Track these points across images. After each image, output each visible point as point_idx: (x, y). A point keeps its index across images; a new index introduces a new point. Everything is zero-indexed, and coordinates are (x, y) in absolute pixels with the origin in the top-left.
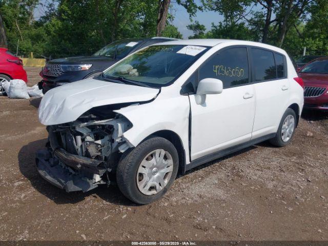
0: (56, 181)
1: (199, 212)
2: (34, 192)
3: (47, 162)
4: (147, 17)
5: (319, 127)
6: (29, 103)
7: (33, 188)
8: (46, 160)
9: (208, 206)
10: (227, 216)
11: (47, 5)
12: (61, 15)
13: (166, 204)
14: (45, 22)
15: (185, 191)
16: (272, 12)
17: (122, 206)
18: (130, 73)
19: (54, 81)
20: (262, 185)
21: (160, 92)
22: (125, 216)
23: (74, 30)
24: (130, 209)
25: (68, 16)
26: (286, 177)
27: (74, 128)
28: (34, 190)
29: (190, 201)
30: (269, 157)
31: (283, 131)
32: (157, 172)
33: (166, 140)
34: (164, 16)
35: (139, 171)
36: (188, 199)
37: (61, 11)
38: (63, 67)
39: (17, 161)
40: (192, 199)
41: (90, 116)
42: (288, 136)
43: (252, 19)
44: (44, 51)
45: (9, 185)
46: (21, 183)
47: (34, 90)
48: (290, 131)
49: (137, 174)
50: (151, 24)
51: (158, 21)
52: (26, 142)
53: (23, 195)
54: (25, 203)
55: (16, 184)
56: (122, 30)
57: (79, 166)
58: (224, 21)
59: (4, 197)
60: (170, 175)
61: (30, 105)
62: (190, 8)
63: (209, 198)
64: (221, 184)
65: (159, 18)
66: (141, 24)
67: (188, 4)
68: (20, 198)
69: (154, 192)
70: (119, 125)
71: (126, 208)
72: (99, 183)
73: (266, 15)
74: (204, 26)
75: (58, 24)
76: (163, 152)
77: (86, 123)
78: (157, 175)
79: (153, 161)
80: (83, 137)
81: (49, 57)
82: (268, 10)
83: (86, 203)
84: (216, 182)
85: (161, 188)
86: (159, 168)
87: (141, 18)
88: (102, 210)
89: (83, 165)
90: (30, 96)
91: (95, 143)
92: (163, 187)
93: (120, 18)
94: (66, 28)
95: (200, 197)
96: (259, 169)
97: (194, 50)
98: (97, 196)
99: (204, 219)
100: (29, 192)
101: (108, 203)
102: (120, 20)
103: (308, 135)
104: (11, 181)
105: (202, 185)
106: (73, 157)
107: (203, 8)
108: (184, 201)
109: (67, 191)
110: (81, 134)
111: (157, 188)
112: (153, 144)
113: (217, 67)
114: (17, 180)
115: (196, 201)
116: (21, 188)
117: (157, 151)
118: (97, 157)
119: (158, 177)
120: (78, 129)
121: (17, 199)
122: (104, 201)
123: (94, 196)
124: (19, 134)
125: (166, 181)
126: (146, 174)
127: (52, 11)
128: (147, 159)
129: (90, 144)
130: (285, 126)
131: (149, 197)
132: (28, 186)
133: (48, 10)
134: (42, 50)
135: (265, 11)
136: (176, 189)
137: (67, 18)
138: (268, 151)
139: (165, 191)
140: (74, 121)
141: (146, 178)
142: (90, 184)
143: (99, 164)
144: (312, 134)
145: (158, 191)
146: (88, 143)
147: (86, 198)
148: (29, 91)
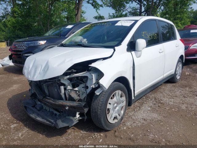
0: (46, 121)
1: (149, 131)
2: (27, 131)
3: (34, 108)
4: (69, 13)
5: (188, 69)
6: (3, 70)
7: (26, 128)
8: (33, 107)
9: (152, 126)
10: (168, 131)
11: (3, 8)
12: (13, 14)
13: (125, 128)
14: (3, 20)
15: (133, 117)
16: (142, 7)
17: (96, 134)
18: (83, 41)
19: (21, 53)
20: (179, 108)
21: (115, 50)
22: (101, 140)
23: (23, 23)
24: (103, 135)
25: (18, 14)
26: (189, 101)
27: (60, 80)
28: (27, 129)
29: (139, 124)
30: (172, 89)
31: (177, 73)
32: (117, 107)
33: (121, 84)
34: (79, 12)
35: (108, 107)
36: (137, 122)
37: (13, 12)
38: (27, 44)
39: (8, 110)
40: (140, 122)
41: (72, 71)
42: (179, 76)
43: (130, 11)
44: (4, 38)
45: (7, 128)
46: (15, 125)
47: (4, 62)
48: (180, 72)
49: (106, 109)
50: (71, 17)
51: (76, 15)
52: (10, 96)
53: (20, 134)
54: (24, 140)
55: (12, 126)
56: (54, 21)
57: (67, 108)
58: (116, 13)
59: (5, 137)
60: (124, 107)
61: (4, 71)
62: (95, 5)
63: (150, 120)
64: (153, 110)
65: (76, 13)
66: (65, 17)
67: (94, 3)
68: (18, 137)
69: (116, 121)
70: (93, 75)
71: (99, 134)
72: (78, 119)
73: (139, 8)
74: (104, 17)
75: (12, 20)
76: (120, 92)
77: (68, 76)
78: (117, 108)
79: (115, 99)
80: (66, 87)
81: (8, 41)
82: (140, 5)
83: (69, 135)
84: (149, 109)
85: (120, 118)
86: (118, 103)
87: (65, 14)
88: (83, 138)
89: (70, 107)
90: (3, 65)
91: (75, 90)
92: (121, 117)
93: (52, 14)
94: (17, 22)
95: (145, 120)
96: (171, 97)
97: (127, 23)
98: (75, 128)
99: (154, 135)
100: (24, 132)
101: (85, 132)
102: (52, 15)
103: (186, 74)
104: (7, 125)
105: (142, 112)
106: (60, 102)
107: (103, 5)
108: (135, 124)
109: (57, 128)
110: (64, 85)
111: (118, 118)
112: (114, 87)
113: (143, 33)
114: (11, 123)
115: (143, 123)
116: (17, 130)
117: (117, 92)
118: (80, 100)
119: (118, 110)
120: (62, 81)
121: (16, 137)
122: (82, 131)
123: (73, 129)
124: (2, 91)
125: (122, 112)
126: (112, 109)
127: (7, 13)
128: (111, 98)
129: (71, 91)
130: (177, 69)
131: (114, 125)
132: (22, 127)
133: (4, 12)
134: (3, 37)
135: (138, 6)
136: (127, 117)
137: (17, 16)
138: (169, 86)
139: (122, 119)
140: (61, 76)
141: (111, 111)
142: (74, 120)
143: (84, 105)
144: (188, 74)
145: (119, 120)
146: (70, 90)
147: (68, 130)
148: (1, 62)
